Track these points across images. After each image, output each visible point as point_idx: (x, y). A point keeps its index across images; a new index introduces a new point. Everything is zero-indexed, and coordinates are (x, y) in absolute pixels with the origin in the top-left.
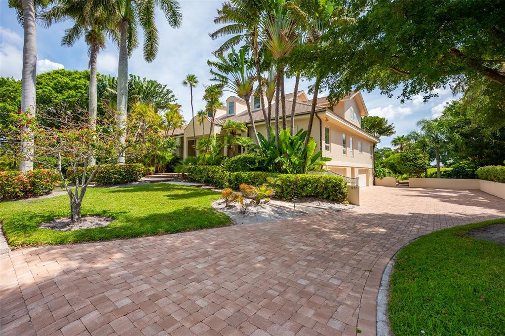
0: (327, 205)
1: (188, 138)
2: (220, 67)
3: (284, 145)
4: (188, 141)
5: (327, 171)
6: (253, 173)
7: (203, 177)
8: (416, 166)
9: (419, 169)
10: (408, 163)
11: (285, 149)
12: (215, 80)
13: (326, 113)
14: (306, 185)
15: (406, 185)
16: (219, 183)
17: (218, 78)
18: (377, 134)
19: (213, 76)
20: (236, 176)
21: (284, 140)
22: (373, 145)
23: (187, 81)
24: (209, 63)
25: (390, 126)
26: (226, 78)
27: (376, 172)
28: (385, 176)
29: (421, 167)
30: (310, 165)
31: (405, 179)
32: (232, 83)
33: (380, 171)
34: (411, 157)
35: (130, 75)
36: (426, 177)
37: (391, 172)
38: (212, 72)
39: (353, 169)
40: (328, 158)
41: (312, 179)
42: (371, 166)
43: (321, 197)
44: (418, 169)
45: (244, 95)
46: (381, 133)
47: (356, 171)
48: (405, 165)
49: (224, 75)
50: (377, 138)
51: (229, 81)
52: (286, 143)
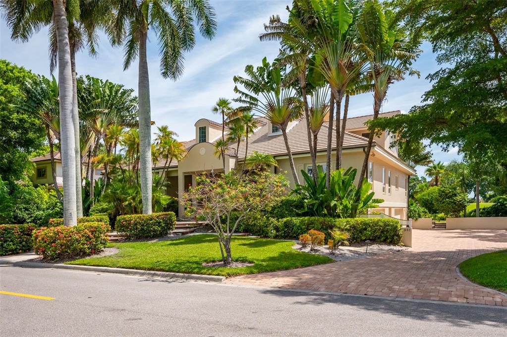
0: (386, 247)
1: (185, 173)
2: (248, 84)
3: (337, 187)
4: (185, 176)
5: (380, 214)
6: (306, 218)
7: (241, 226)
8: (455, 203)
9: (459, 207)
10: (447, 200)
11: (338, 191)
12: (240, 100)
13: (375, 149)
14: (365, 229)
15: (443, 227)
16: (263, 231)
17: (243, 98)
18: (412, 163)
19: (238, 95)
20: (285, 223)
21: (337, 181)
22: (408, 177)
23: (218, 107)
24: (236, 79)
25: (428, 153)
26: (256, 100)
27: (411, 211)
28: (420, 216)
29: (461, 204)
30: (361, 208)
31: (443, 219)
32: (264, 107)
33: (415, 211)
34: (450, 192)
35: (87, 77)
36: (465, 216)
37: (427, 211)
38: (236, 89)
39: (390, 208)
40: (380, 200)
41: (371, 223)
42: (405, 205)
43: (379, 240)
44: (457, 207)
45: (281, 123)
46: (417, 162)
47: (393, 210)
48: (443, 203)
49: (253, 95)
50: (412, 168)
51: (259, 104)
52: (339, 185)
